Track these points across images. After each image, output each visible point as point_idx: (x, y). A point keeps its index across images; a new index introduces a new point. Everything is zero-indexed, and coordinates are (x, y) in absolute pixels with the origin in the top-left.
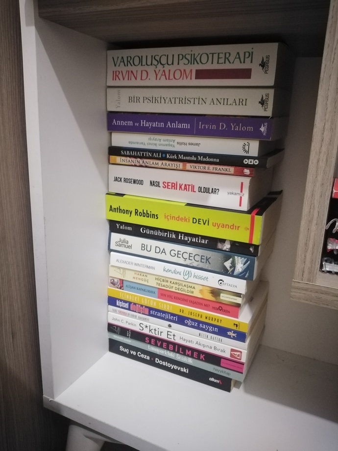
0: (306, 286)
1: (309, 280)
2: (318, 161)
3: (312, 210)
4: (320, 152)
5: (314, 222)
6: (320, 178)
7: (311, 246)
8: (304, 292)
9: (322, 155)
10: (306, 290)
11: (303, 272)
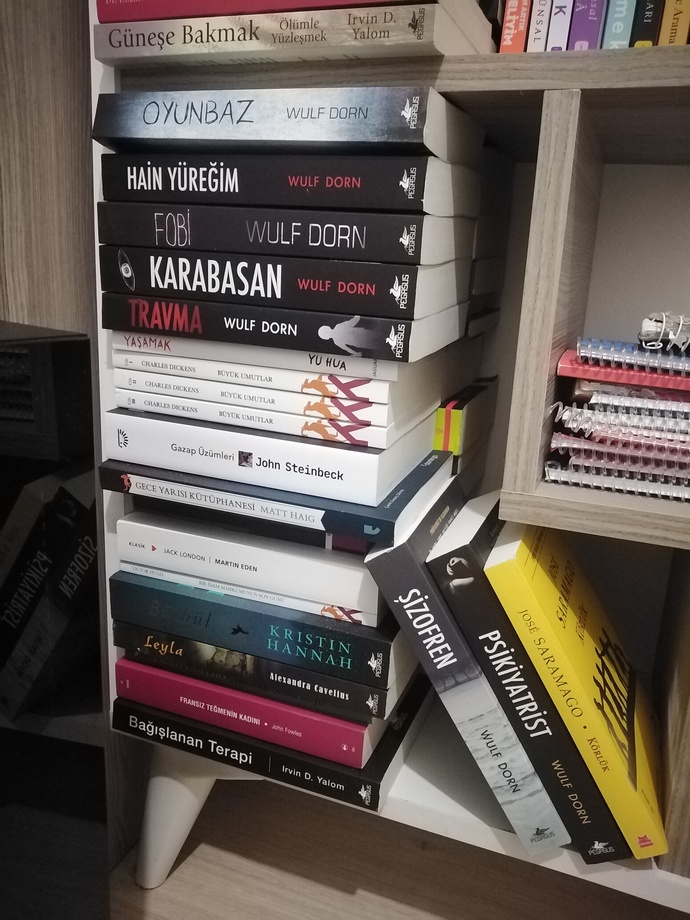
0: (519, 498)
1: (524, 489)
2: (532, 322)
3: (525, 390)
4: (534, 309)
5: (529, 406)
6: (534, 344)
7: (525, 440)
8: (518, 507)
9: (536, 312)
10: (520, 504)
11: (516, 478)
